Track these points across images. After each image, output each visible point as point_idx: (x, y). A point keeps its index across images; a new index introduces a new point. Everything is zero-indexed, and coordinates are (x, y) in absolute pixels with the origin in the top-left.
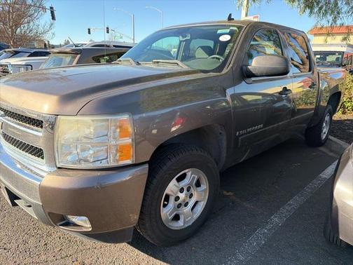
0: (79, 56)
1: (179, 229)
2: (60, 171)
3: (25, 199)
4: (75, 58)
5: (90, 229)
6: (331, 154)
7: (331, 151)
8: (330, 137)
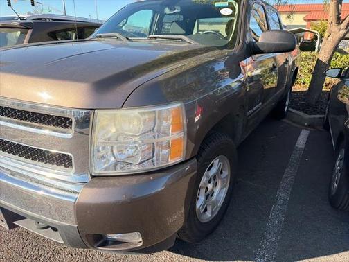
0: (30, 31)
1: (208, 221)
2: (96, 180)
3: (32, 218)
4: (26, 33)
5: (141, 244)
6: (295, 125)
7: (294, 122)
8: (290, 109)
